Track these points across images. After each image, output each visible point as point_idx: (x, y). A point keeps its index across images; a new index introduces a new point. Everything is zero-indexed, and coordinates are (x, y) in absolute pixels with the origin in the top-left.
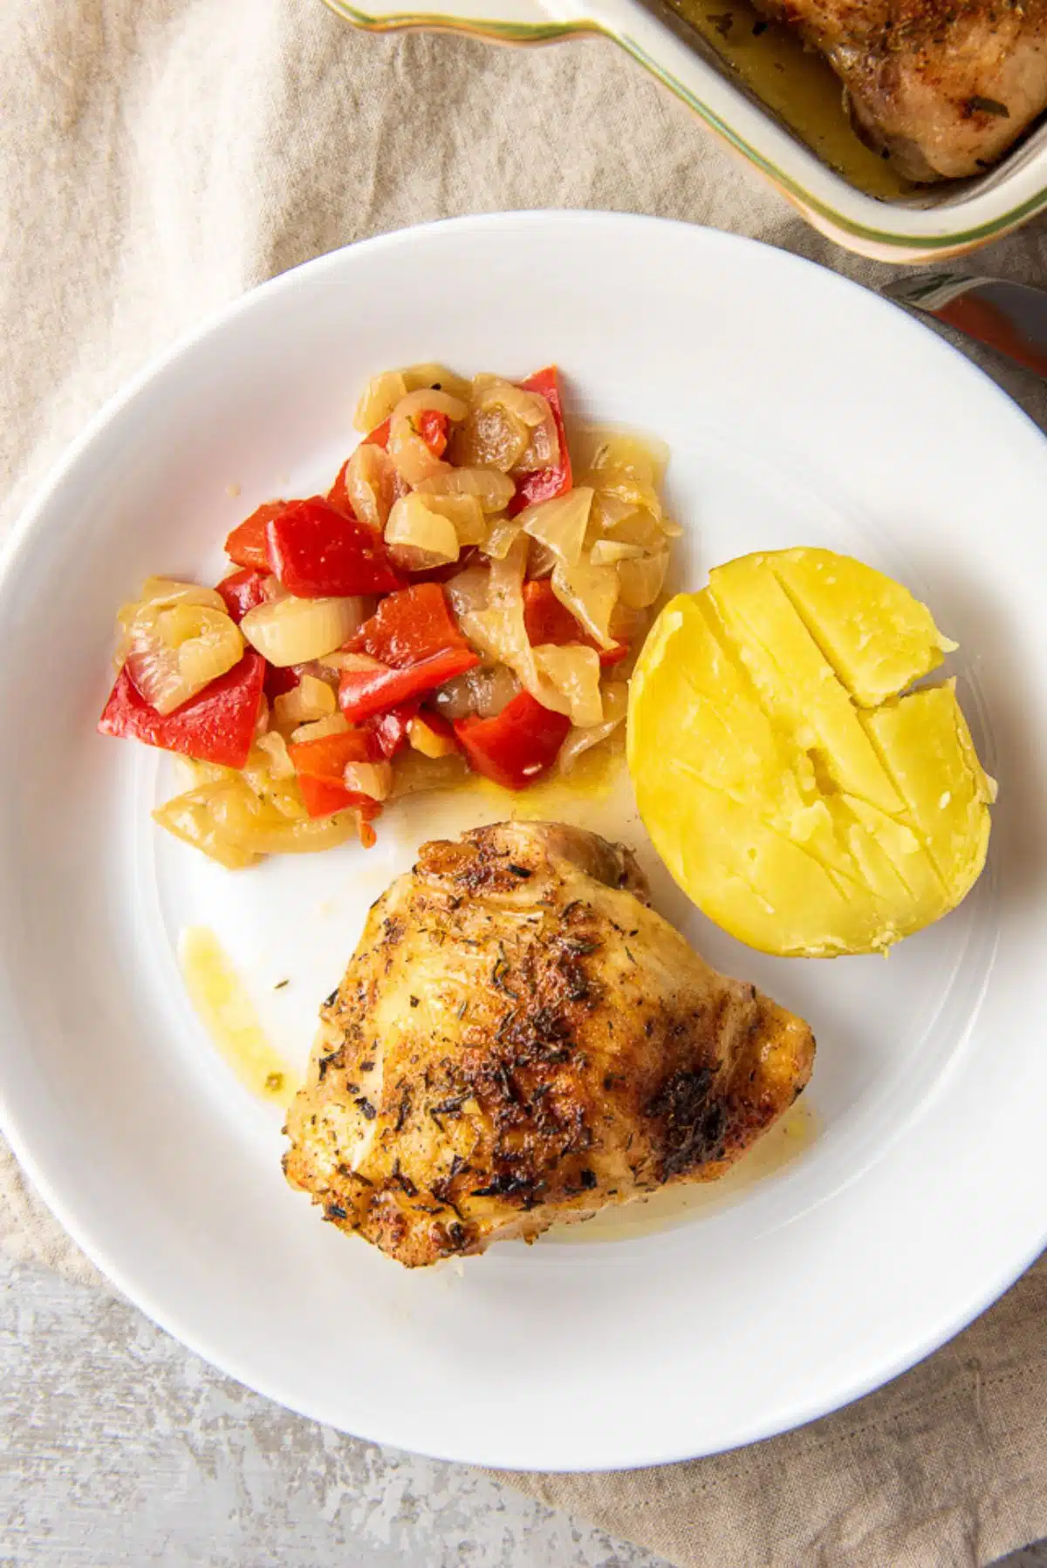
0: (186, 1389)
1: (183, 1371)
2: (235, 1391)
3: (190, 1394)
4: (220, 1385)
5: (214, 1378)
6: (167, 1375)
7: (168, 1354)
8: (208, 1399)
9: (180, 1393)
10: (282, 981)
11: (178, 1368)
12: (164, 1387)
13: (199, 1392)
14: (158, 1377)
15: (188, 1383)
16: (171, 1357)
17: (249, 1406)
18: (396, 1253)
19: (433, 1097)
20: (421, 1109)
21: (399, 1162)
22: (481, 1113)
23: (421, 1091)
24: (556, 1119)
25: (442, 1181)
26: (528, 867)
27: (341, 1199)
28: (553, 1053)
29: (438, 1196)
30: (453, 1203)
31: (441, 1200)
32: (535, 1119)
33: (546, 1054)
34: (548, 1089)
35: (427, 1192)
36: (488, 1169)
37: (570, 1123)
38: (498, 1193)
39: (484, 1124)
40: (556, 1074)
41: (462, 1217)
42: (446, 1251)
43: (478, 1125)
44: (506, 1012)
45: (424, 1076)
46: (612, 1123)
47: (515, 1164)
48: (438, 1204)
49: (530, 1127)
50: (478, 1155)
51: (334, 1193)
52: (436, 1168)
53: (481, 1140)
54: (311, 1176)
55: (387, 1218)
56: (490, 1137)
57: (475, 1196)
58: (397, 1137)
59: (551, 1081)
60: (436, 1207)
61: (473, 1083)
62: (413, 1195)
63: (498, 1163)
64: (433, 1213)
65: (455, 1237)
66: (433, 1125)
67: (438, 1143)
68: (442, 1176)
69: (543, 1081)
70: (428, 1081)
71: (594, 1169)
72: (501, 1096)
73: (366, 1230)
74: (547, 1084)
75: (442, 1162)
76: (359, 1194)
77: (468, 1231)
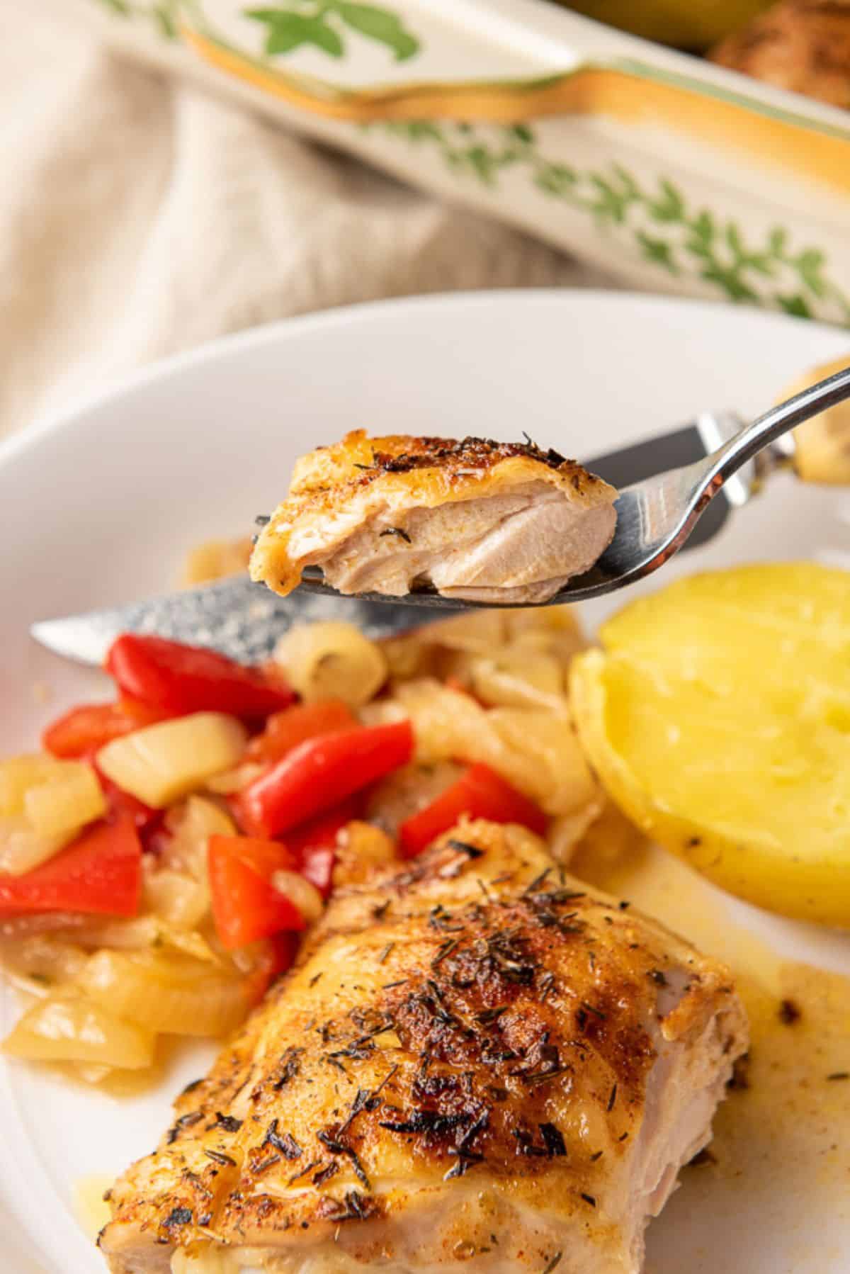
18: (264, 1222)
19: (333, 1048)
20: (316, 1063)
21: (276, 1122)
22: (400, 1045)
23: (317, 1050)
24: (506, 1048)
25: (337, 1125)
26: (480, 847)
27: (187, 1200)
28: (514, 970)
29: (331, 1143)
30: (352, 1153)
31: (335, 1150)
32: (479, 1044)
33: (503, 969)
34: (500, 1013)
35: (315, 1142)
36: (407, 1103)
37: (527, 1049)
38: (419, 1131)
39: (401, 1055)
40: (513, 1000)
41: (364, 1179)
42: (337, 1215)
43: (395, 1058)
44: (446, 942)
45: (321, 1031)
46: (585, 1056)
47: (444, 1094)
48: (327, 1159)
49: (470, 1052)
50: (394, 1087)
51: (176, 1198)
52: (330, 1111)
53: (397, 1070)
54: (143, 1202)
55: (250, 1202)
56: (410, 1066)
57: (388, 1132)
58: (276, 1096)
59: (504, 1005)
60: (326, 1165)
61: (391, 1016)
62: (293, 1157)
63: (420, 1095)
64: (321, 1177)
65: (350, 1205)
66: (331, 1069)
67: (336, 1086)
68: (338, 1119)
69: (494, 1004)
70: (326, 1035)
71: (558, 1128)
72: (431, 1017)
73: (219, 1229)
74: (498, 1007)
75: (339, 1105)
76: (214, 1173)
77: (370, 1200)
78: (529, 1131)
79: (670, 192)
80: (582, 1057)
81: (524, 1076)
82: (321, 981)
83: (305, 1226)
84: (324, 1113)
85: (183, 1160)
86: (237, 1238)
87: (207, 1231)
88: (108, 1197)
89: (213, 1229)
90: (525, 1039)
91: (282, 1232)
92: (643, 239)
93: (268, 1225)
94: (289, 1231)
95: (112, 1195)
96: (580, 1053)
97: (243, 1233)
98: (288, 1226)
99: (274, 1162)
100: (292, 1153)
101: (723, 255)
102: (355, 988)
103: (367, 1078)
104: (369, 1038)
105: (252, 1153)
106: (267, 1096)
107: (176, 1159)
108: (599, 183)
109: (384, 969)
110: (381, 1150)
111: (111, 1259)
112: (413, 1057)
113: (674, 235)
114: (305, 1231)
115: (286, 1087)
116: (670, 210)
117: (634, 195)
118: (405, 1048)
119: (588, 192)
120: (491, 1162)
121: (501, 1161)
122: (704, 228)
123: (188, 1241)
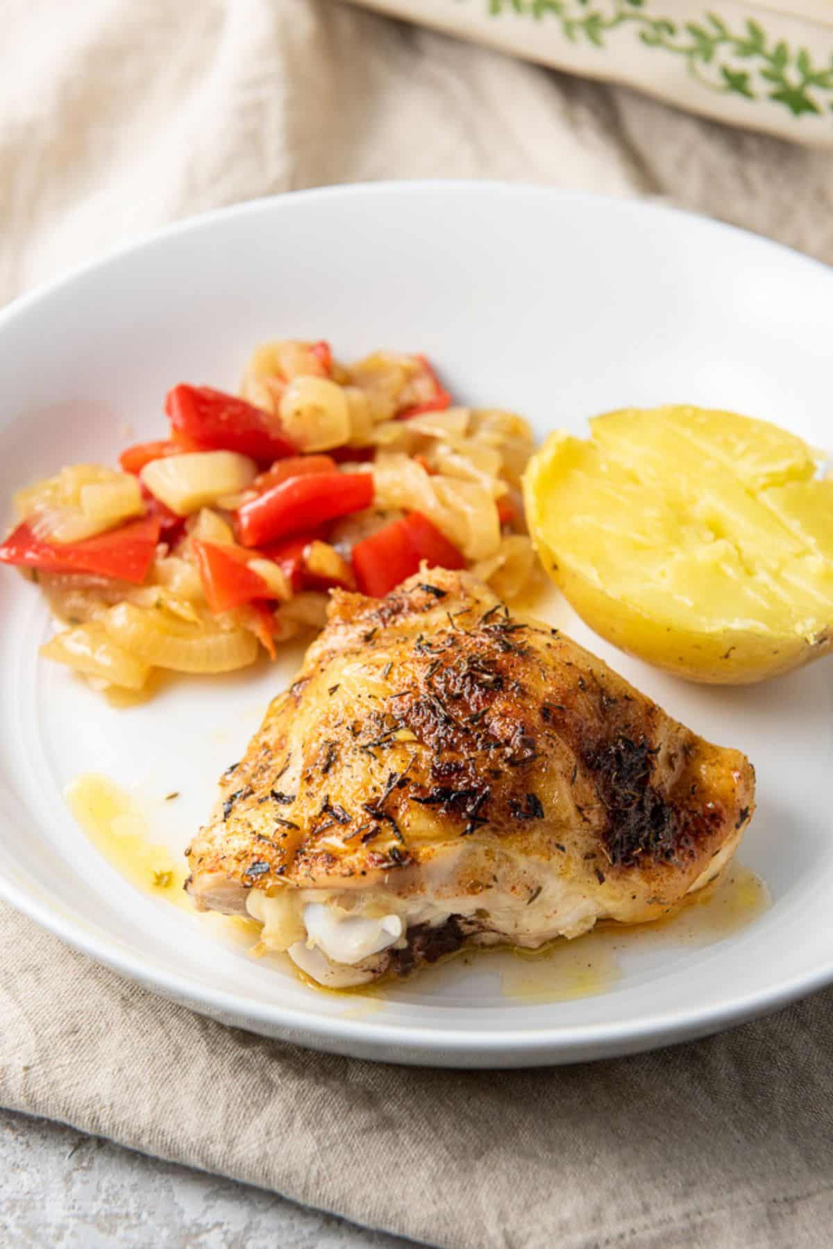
0: (47, 1225)
1: (43, 1207)
2: (107, 1225)
3: (52, 1231)
4: (89, 1219)
5: (81, 1212)
6: (25, 1211)
7: (26, 1189)
8: (73, 1234)
9: (40, 1230)
10: (173, 793)
11: (38, 1205)
12: (18, 1225)
13: (62, 1228)
14: (11, 1215)
15: (49, 1220)
16: (28, 1193)
17: (124, 1240)
18: (331, 871)
19: (362, 740)
20: (350, 753)
21: (328, 797)
22: (415, 739)
23: (349, 742)
24: (495, 738)
25: (378, 799)
26: (443, 588)
27: (262, 855)
28: (488, 681)
29: (374, 812)
30: (391, 819)
31: (377, 817)
32: (474, 737)
33: (480, 681)
34: (485, 713)
35: (361, 812)
36: (428, 782)
37: (510, 740)
38: (440, 802)
39: (419, 747)
40: (492, 701)
41: (401, 838)
42: (385, 865)
43: (413, 749)
44: (434, 662)
45: (350, 728)
46: (554, 744)
47: (456, 775)
48: (373, 824)
49: (468, 744)
50: (416, 769)
51: (253, 855)
52: (370, 787)
53: (417, 758)
54: (224, 857)
55: (316, 856)
56: (427, 754)
57: (416, 803)
58: (325, 778)
59: (487, 706)
60: (371, 829)
61: (405, 719)
62: (345, 823)
63: (438, 774)
64: (368, 837)
65: (394, 857)
66: (365, 756)
67: (371, 769)
68: (377, 795)
69: (478, 708)
70: (355, 732)
71: (538, 797)
72: (436, 719)
73: (292, 876)
74: (483, 709)
75: (376, 783)
76: (285, 835)
77: (407, 853)
78: (520, 801)
79: (754, 30)
80: (552, 745)
81: (511, 762)
82: (339, 689)
83: (364, 873)
84: (366, 789)
85: (250, 825)
86: (309, 882)
87: (283, 878)
88: (188, 853)
89: (287, 876)
90: (508, 732)
91: (347, 878)
92: (726, 73)
93: (335, 874)
94: (353, 877)
95: (193, 852)
96: (550, 742)
97: (313, 879)
98: (352, 874)
99: (330, 827)
100: (344, 819)
101: (793, 76)
102: (370, 697)
103: (394, 763)
104: (389, 734)
105: (310, 820)
106: (318, 778)
107: (243, 824)
108: (694, 31)
109: (388, 684)
110: (412, 816)
111: (197, 900)
112: (427, 748)
113: (753, 66)
114: (363, 878)
115: (331, 771)
116: (752, 45)
117: (724, 37)
118: (420, 741)
119: (684, 39)
120: (494, 825)
121: (500, 824)
122: (780, 57)
123: (268, 886)
